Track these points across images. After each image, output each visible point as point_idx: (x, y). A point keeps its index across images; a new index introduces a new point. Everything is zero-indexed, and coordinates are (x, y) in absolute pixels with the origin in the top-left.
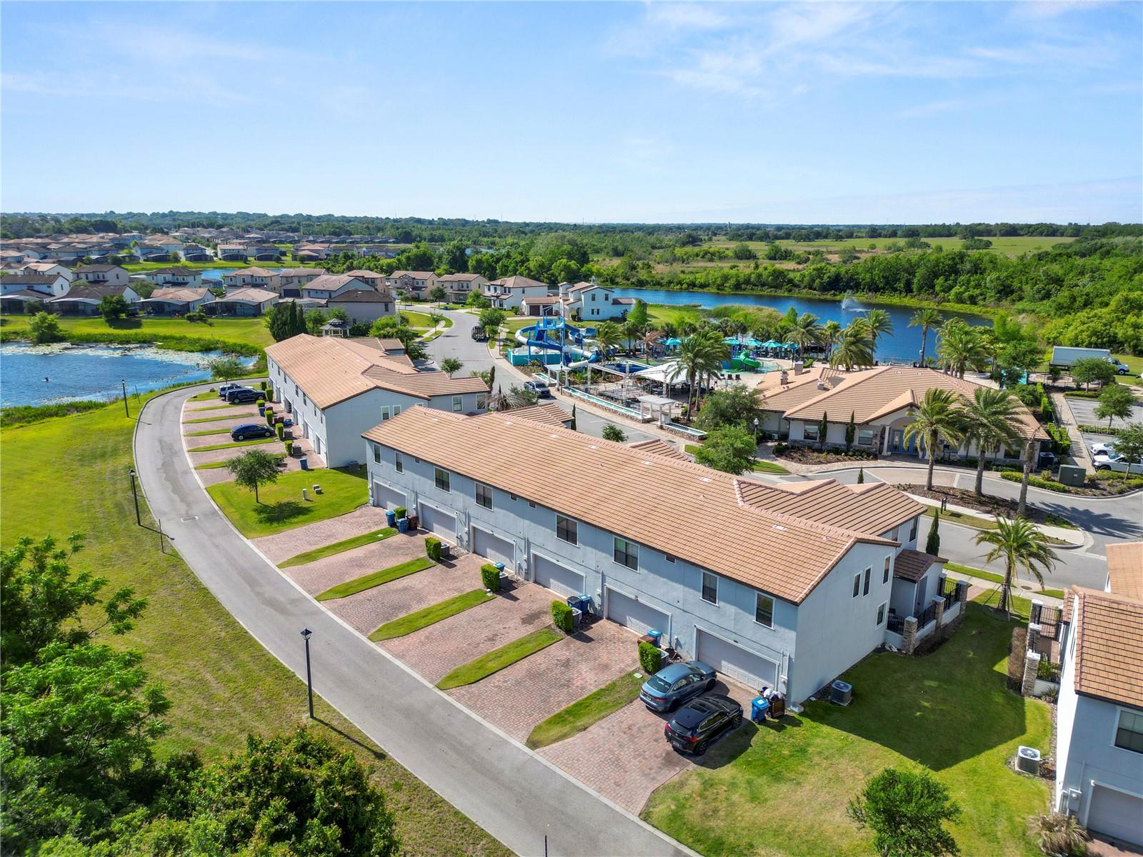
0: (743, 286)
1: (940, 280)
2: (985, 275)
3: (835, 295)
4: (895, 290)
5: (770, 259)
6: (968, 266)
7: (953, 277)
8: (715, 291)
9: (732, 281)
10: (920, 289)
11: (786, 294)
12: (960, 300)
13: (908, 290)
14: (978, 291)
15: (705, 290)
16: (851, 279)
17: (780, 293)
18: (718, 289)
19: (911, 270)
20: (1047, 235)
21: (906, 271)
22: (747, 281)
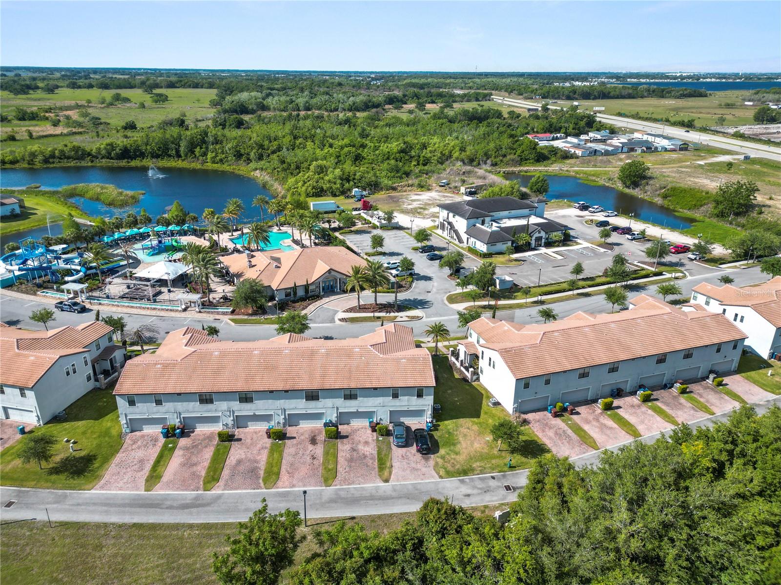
0: (51, 160)
1: (198, 150)
2: (224, 144)
3: (128, 162)
4: (170, 156)
5: (20, 120)
6: (211, 139)
7: (204, 146)
8: (26, 166)
9: (40, 158)
10: (186, 155)
11: (90, 164)
12: (214, 162)
13: (179, 156)
14: (224, 156)
15: (17, 166)
16: (135, 150)
17: (83, 164)
18: (29, 164)
19: (177, 142)
20: (193, 88)
21: (173, 143)
22: (53, 156)
